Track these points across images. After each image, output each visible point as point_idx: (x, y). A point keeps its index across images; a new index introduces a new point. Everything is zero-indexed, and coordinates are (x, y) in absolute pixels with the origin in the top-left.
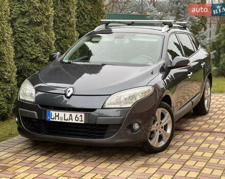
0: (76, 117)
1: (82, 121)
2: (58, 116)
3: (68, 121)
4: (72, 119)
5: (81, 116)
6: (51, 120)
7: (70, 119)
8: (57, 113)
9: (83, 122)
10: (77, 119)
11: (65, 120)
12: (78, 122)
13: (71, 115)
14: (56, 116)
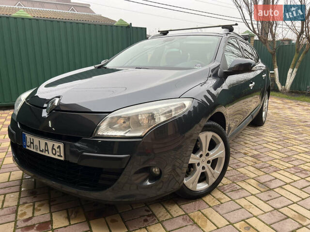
0: (53, 149)
1: (60, 156)
2: (33, 143)
3: (43, 154)
4: (48, 151)
5: (59, 147)
6: (27, 148)
7: (45, 150)
8: (32, 138)
9: (62, 159)
10: (54, 152)
11: (40, 151)
12: (56, 157)
13: (46, 144)
14: (31, 143)
